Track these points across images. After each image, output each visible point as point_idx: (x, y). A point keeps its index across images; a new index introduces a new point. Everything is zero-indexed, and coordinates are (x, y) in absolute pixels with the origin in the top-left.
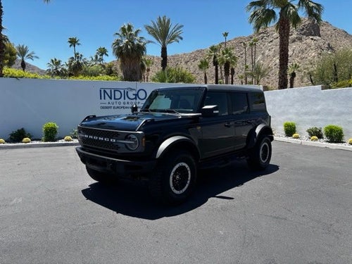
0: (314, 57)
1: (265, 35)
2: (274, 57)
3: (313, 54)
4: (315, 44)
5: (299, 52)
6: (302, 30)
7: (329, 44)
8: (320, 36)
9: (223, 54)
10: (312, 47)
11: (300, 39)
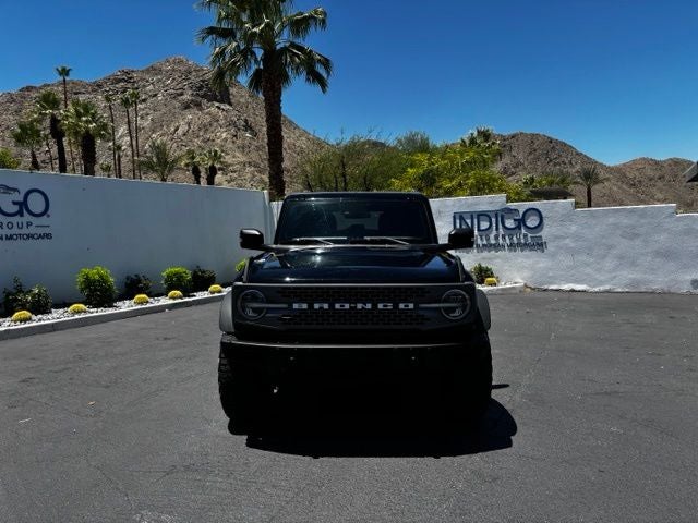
0: (226, 140)
1: (129, 85)
2: (154, 131)
3: (224, 135)
4: (225, 118)
5: (200, 129)
6: (200, 88)
7: (246, 121)
8: (230, 104)
9: (79, 115)
10: (221, 122)
11: (198, 105)
